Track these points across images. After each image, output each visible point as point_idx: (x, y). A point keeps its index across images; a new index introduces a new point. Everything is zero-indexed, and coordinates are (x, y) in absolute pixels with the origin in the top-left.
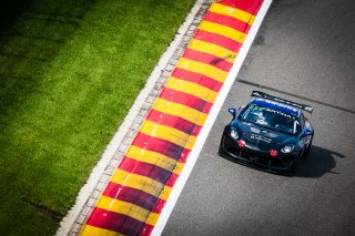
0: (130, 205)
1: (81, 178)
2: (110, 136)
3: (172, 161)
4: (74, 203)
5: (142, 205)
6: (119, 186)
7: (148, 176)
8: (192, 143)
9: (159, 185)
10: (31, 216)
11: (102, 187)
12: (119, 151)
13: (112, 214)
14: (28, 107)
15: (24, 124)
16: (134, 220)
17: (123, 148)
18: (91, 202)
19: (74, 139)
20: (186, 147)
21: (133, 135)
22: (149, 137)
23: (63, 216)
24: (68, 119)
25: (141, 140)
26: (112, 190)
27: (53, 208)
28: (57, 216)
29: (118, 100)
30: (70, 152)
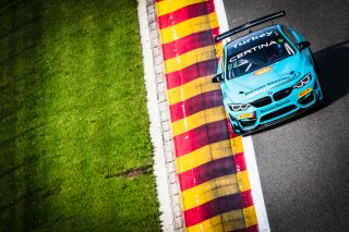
0: (201, 113)
1: (143, 122)
2: (140, 67)
3: (209, 49)
4: (152, 148)
5: (212, 105)
6: (180, 104)
7: (199, 76)
8: (215, 20)
10: (125, 187)
11: (167, 115)
12: (157, 74)
13: (192, 133)
14: (51, 96)
15: (58, 112)
16: (215, 123)
17: (159, 69)
18: (168, 136)
19: (111, 93)
20: (212, 26)
21: (159, 52)
22: (174, 43)
23: (151, 166)
24: (93, 81)
25: (169, 51)
26: (177, 112)
27: (139, 165)
28: (147, 170)
29: (124, 31)
30: (116, 107)
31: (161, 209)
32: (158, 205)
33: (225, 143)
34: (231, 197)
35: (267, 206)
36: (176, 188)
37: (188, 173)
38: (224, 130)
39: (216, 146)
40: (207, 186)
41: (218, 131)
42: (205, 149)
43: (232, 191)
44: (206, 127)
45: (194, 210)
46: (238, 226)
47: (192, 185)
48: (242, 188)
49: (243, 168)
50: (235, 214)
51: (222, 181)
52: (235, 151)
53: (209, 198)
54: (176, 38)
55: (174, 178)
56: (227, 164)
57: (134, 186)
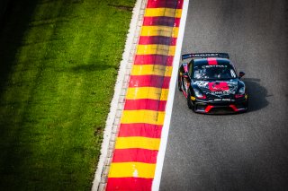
10: (116, 13)
23: (133, 8)
27: (126, 5)
28: (130, 9)
31: (129, 31)
32: (129, 28)
33: (173, 10)
34: (167, 38)
36: (141, 23)
37: (150, 18)
38: (175, 3)
39: (168, 9)
40: (156, 28)
42: (162, 9)
43: (168, 35)
45: (146, 37)
46: (164, 53)
47: (149, 25)
48: (173, 35)
49: (177, 26)
50: (165, 47)
51: (165, 28)
52: (177, 16)
53: (155, 34)
55: (141, 18)
56: (171, 21)
57: (120, 14)
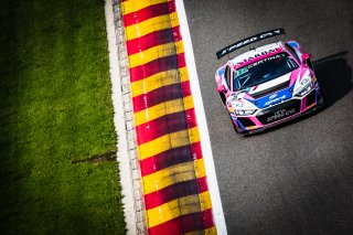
0: (162, 105)
1: (108, 113)
2: (106, 61)
3: (170, 45)
4: (116, 136)
5: (172, 97)
6: (142, 96)
7: (160, 71)
8: (176, 19)
9: (174, 72)
10: (90, 172)
11: (130, 106)
12: (121, 68)
13: (154, 123)
14: (23, 86)
15: (30, 102)
16: (174, 114)
17: (124, 63)
18: (130, 125)
19: (79, 85)
20: (173, 25)
21: (124, 47)
22: (138, 39)
23: (115, 153)
24: (62, 73)
25: (133, 47)
26: (139, 104)
27: (103, 152)
28: (111, 156)
29: (91, 28)
30: (83, 98)
31: (123, 193)
32: (120, 189)
33: (183, 133)
34: (188, 182)
35: (221, 192)
36: (137, 173)
37: (149, 160)
38: (183, 121)
39: (174, 135)
40: (166, 172)
41: (177, 121)
42: (165, 138)
43: (189, 177)
44: (166, 118)
45: (154, 194)
46: (194, 210)
47: (152, 171)
48: (198, 175)
49: (200, 156)
50: (191, 199)
51: (180, 168)
52: (192, 140)
53: (168, 183)
54: (139, 35)
55: (136, 164)
56: (185, 153)
57: (99, 171)
